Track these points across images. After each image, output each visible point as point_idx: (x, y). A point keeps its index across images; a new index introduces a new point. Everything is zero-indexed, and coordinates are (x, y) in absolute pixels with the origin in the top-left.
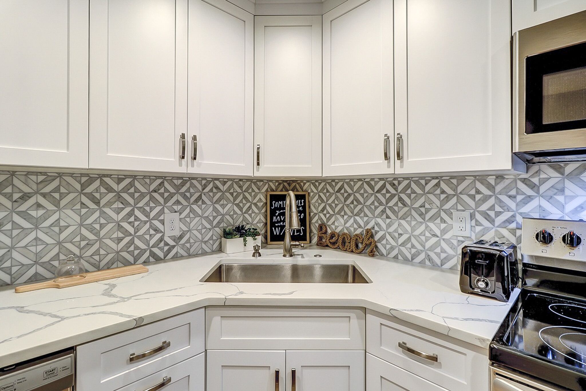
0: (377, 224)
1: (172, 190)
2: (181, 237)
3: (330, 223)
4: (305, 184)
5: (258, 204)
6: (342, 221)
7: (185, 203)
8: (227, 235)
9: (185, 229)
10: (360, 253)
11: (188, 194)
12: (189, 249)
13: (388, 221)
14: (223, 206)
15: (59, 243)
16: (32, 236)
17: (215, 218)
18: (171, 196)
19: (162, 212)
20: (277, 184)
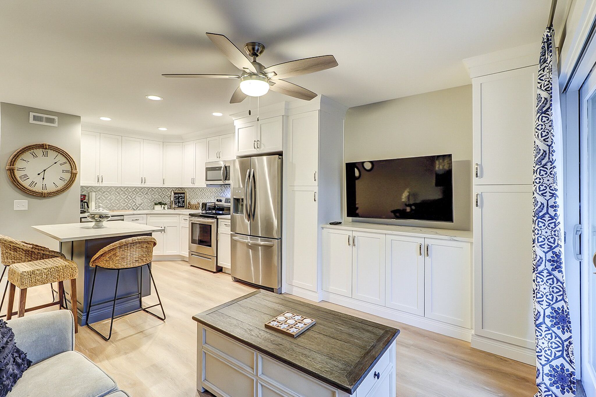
1: (139, 191)
2: (141, 204)
3: (191, 201)
4: (185, 189)
6: (194, 200)
7: (142, 195)
8: (156, 204)
9: (142, 202)
10: (196, 209)
11: (143, 192)
12: (143, 208)
14: (155, 196)
15: (111, 203)
16: (105, 201)
17: (152, 199)
18: (139, 192)
19: (135, 197)
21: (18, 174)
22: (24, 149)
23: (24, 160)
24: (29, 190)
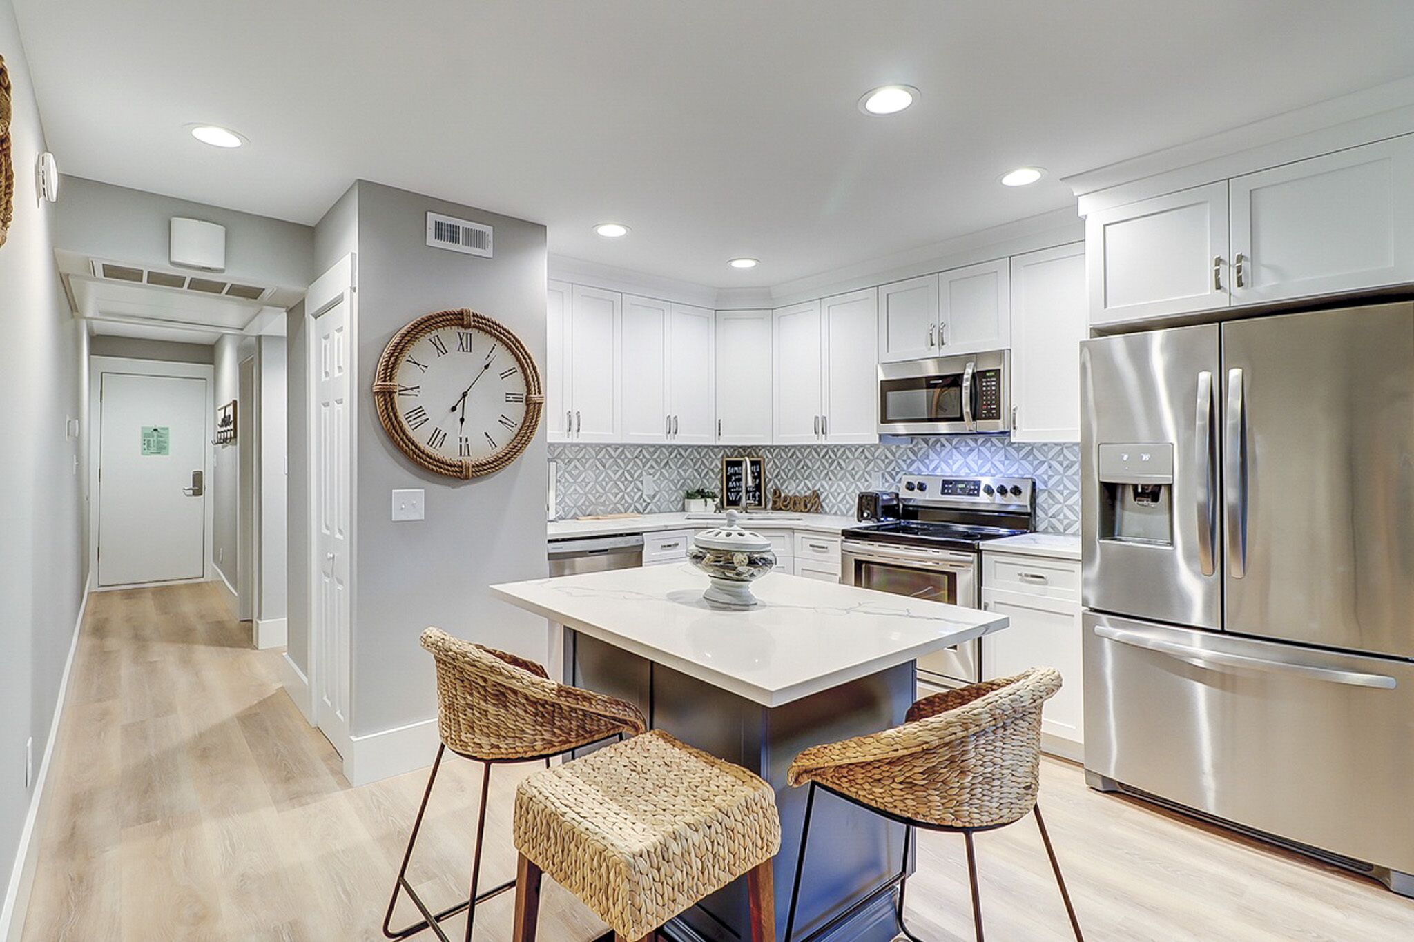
0: (822, 486)
1: (648, 457)
2: (654, 496)
3: (784, 487)
4: (760, 450)
5: (715, 469)
7: (657, 467)
8: (690, 496)
9: (657, 489)
11: (659, 460)
12: (660, 507)
13: (830, 482)
14: (685, 471)
15: (586, 493)
16: (574, 487)
17: (679, 481)
18: (648, 461)
19: (641, 474)
20: (732, 450)
21: (403, 405)
22: (415, 327)
23: (415, 363)
24: (430, 458)
